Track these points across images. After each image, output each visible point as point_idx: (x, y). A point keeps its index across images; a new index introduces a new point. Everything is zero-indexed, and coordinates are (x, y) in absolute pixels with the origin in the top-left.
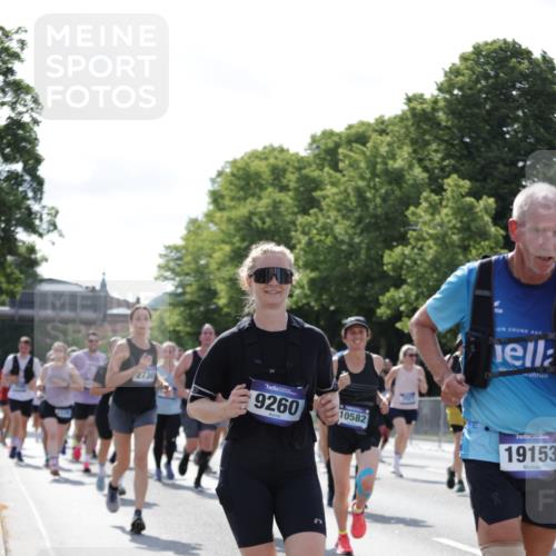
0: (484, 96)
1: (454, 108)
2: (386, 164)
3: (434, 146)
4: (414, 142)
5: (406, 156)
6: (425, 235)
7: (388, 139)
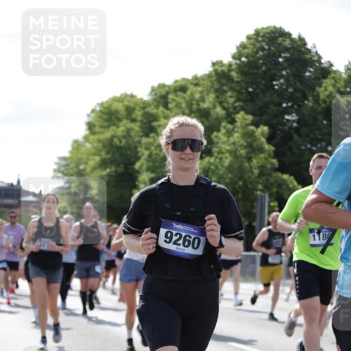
0: (261, 62)
1: (242, 69)
2: (198, 105)
3: (229, 94)
4: (217, 91)
5: (211, 100)
6: (224, 150)
7: (200, 89)
